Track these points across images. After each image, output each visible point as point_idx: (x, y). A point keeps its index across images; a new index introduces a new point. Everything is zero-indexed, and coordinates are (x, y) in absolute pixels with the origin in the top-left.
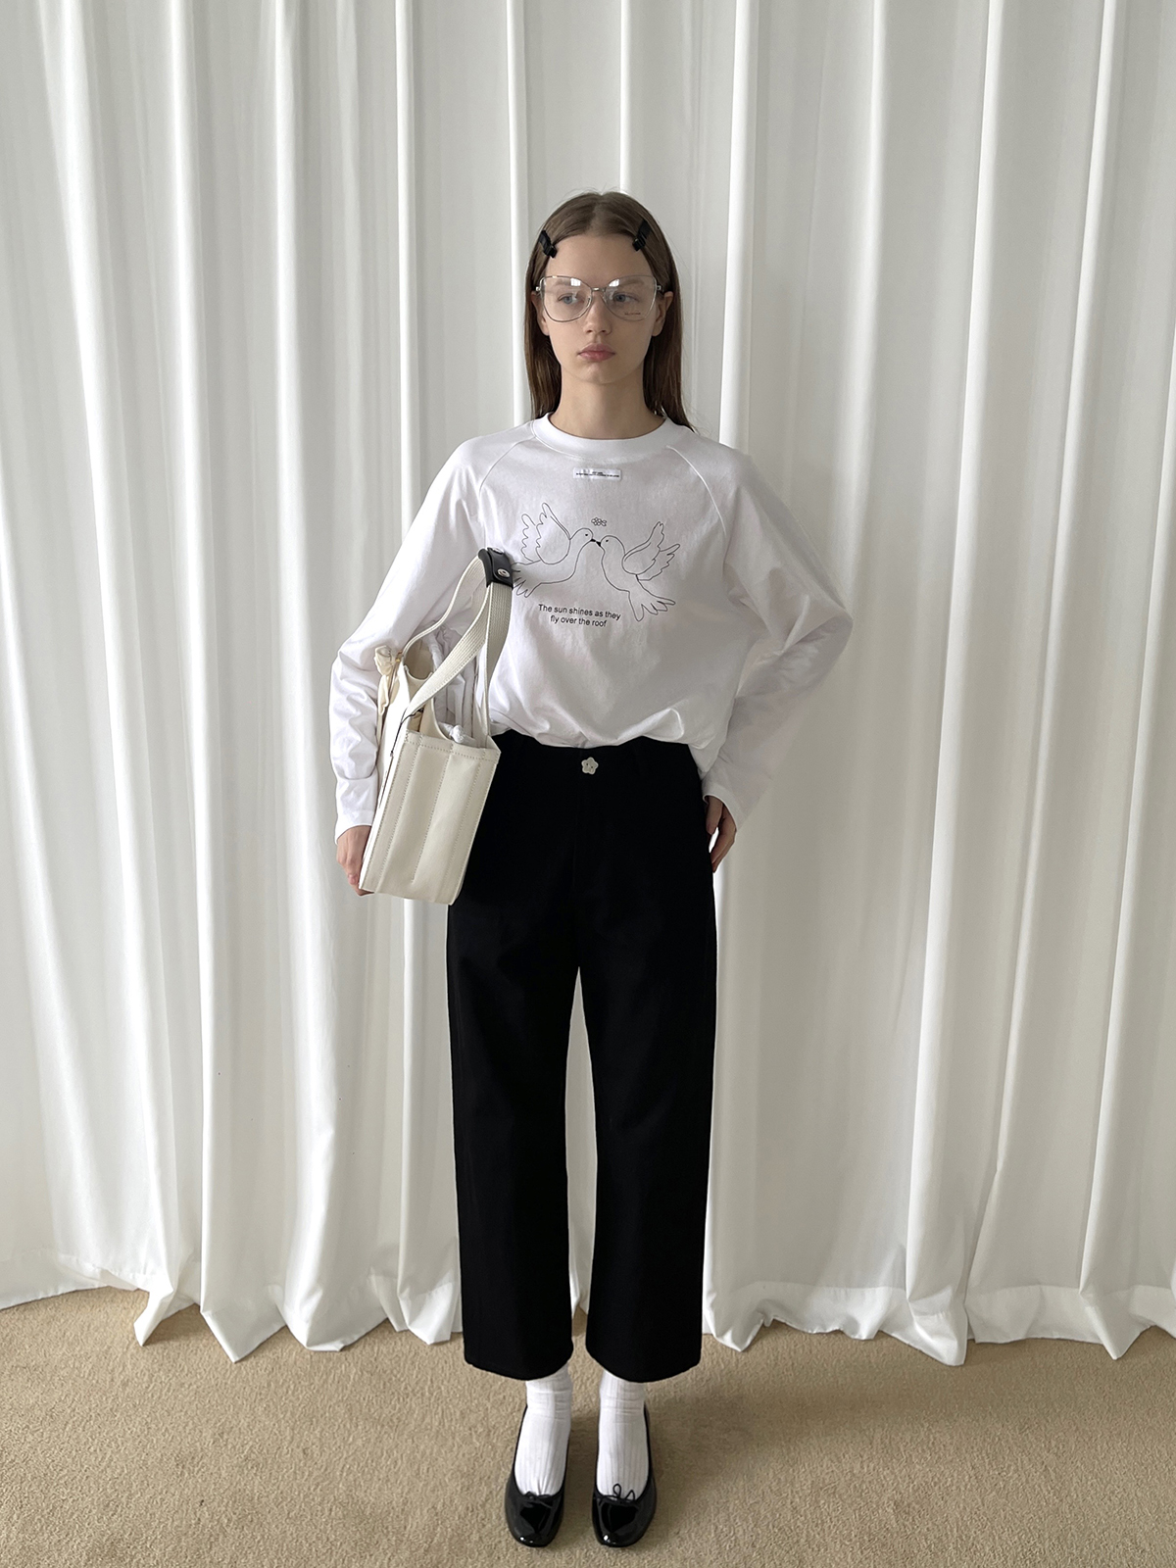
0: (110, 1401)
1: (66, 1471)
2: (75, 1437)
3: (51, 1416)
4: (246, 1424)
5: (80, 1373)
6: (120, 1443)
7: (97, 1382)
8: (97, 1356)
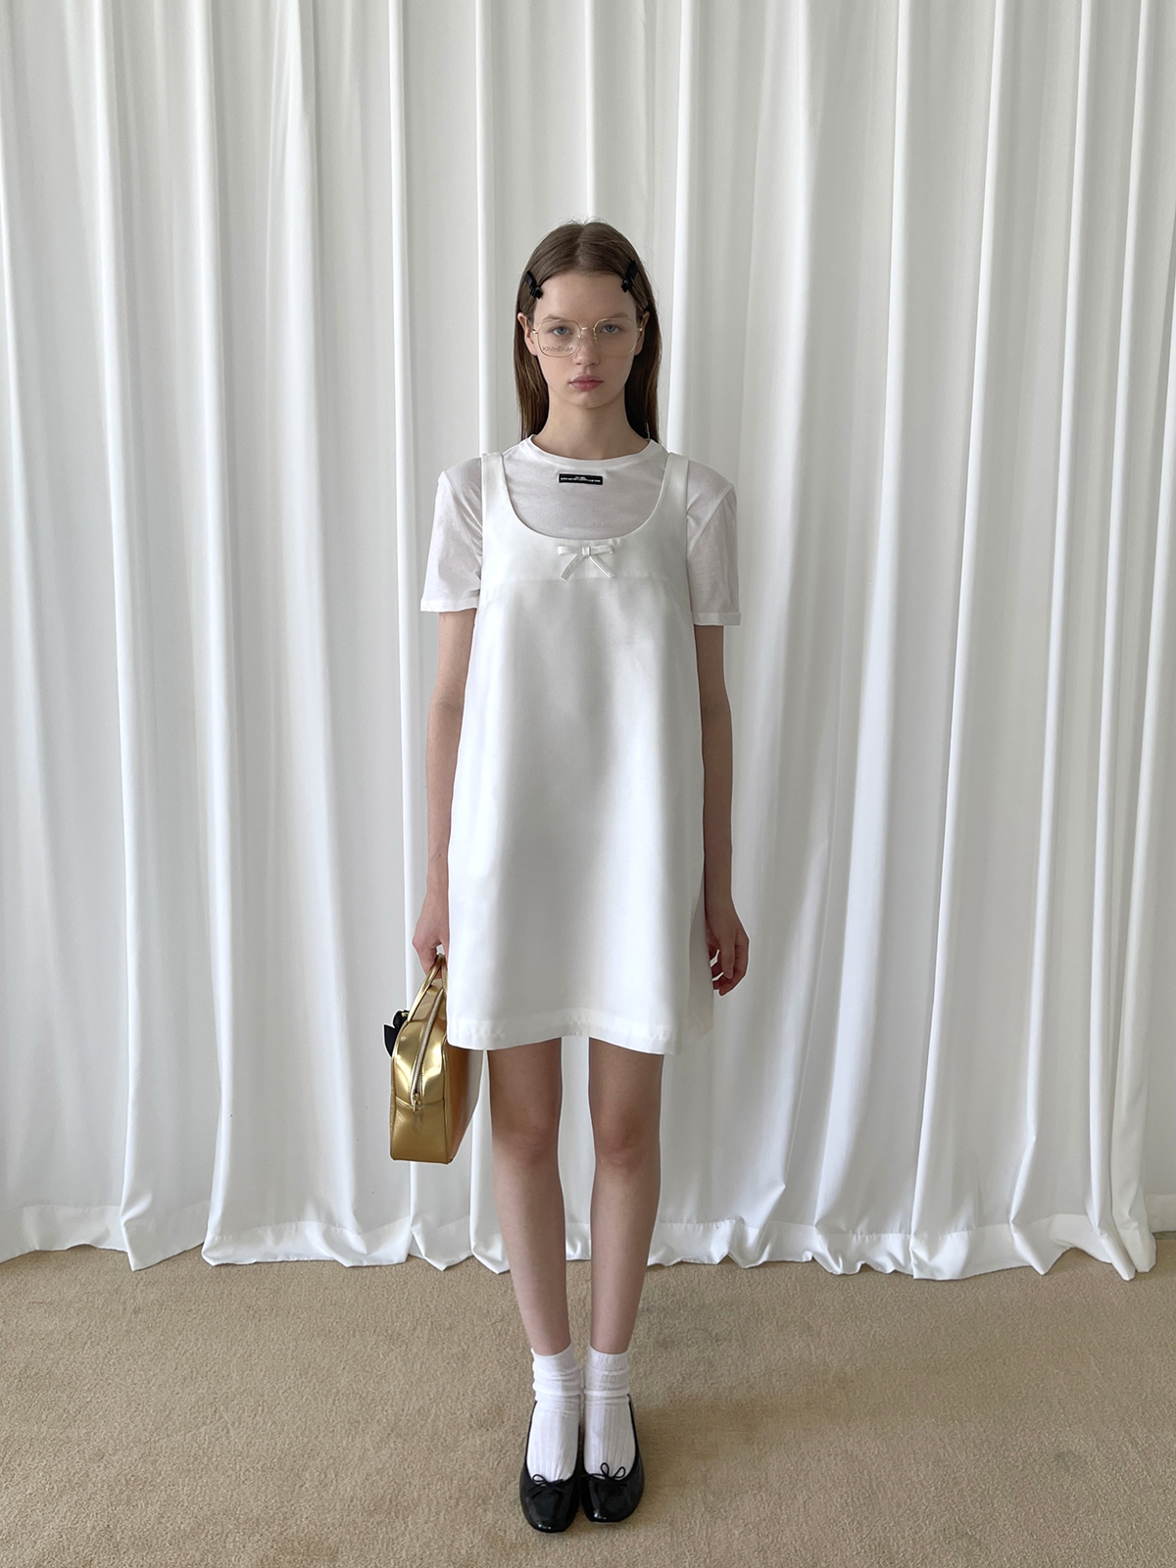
0: (124, 1325)
1: (87, 1381)
2: (94, 1352)
3: (70, 1338)
4: (252, 1340)
5: (94, 1305)
6: (136, 1356)
7: (111, 1311)
8: (109, 1292)
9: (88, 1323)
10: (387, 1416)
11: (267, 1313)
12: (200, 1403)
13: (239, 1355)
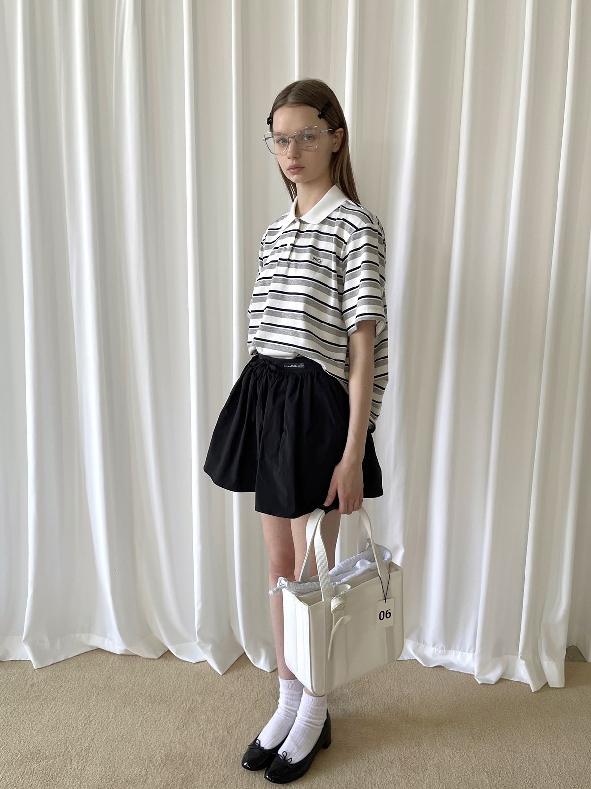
0: (24, 693)
7: (18, 685)
9: (5, 691)
10: (161, 756)
11: (102, 690)
12: (59, 743)
13: (83, 715)
